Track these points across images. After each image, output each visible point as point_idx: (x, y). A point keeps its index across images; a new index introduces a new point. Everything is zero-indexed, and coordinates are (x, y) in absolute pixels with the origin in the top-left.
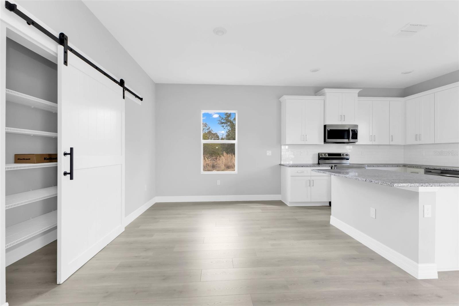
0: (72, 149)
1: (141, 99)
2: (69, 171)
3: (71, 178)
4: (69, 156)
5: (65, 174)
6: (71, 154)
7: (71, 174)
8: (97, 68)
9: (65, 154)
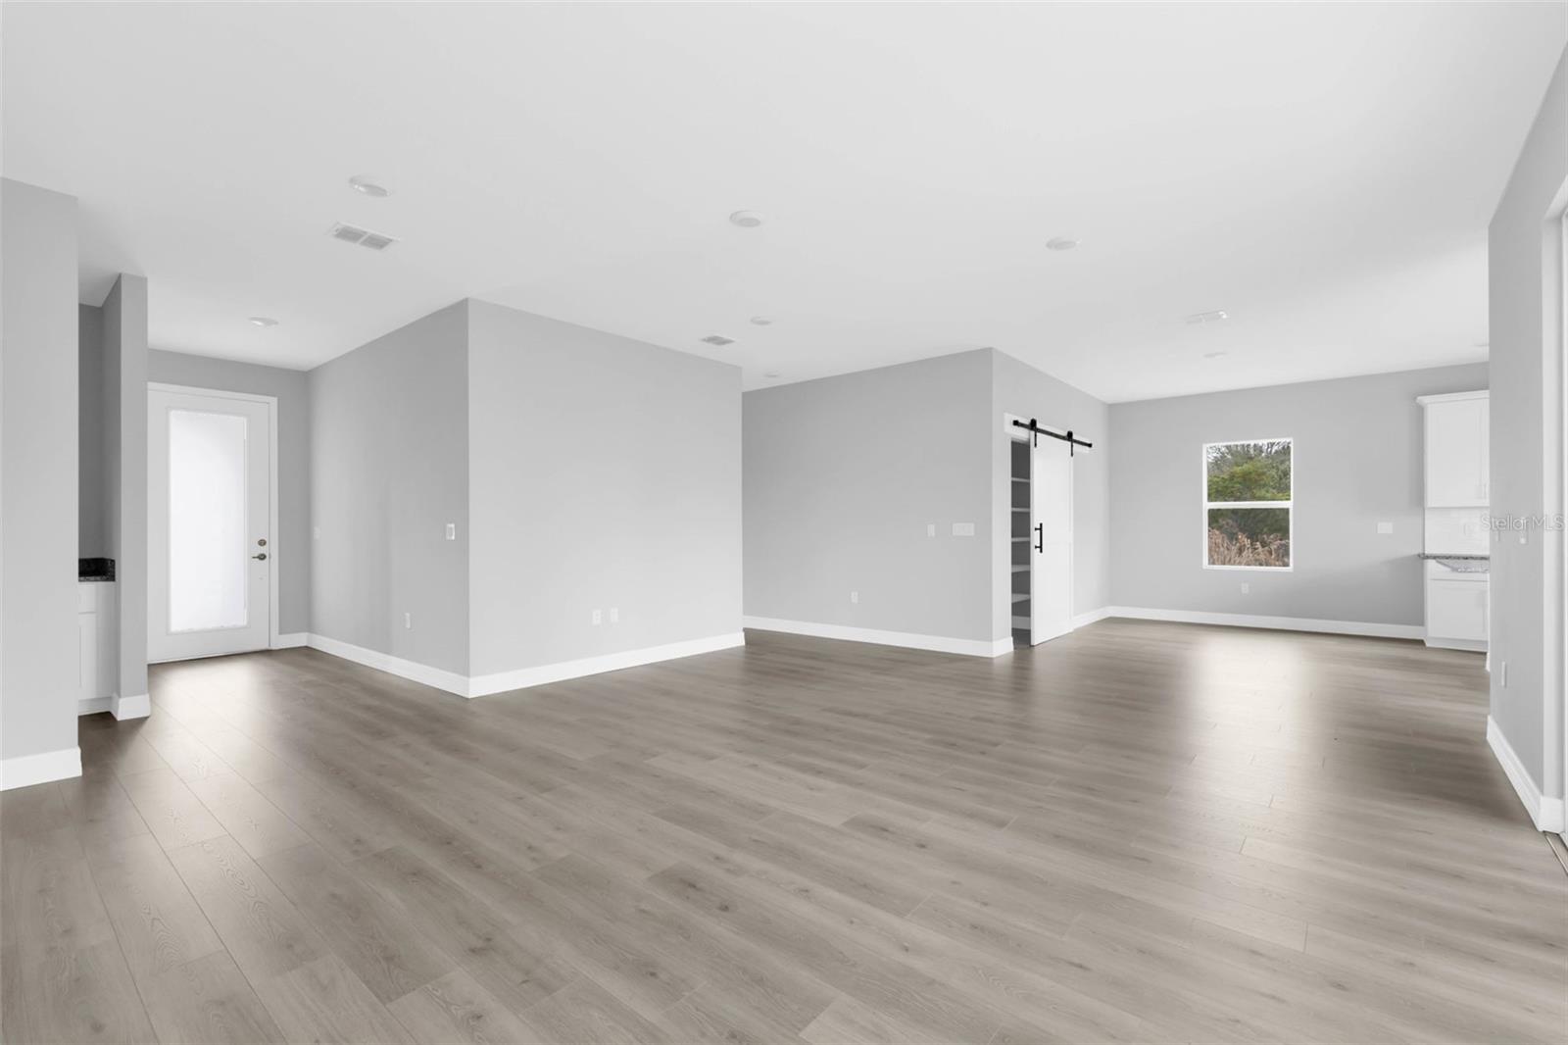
0: (1041, 525)
1: (1090, 445)
2: (1038, 545)
3: (1041, 551)
4: (1038, 531)
5: (1036, 547)
6: (1041, 529)
7: (1041, 547)
8: (1051, 434)
9: (1036, 529)
